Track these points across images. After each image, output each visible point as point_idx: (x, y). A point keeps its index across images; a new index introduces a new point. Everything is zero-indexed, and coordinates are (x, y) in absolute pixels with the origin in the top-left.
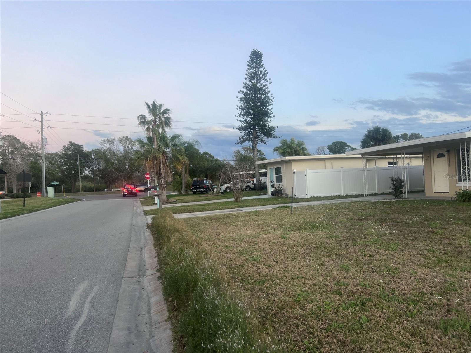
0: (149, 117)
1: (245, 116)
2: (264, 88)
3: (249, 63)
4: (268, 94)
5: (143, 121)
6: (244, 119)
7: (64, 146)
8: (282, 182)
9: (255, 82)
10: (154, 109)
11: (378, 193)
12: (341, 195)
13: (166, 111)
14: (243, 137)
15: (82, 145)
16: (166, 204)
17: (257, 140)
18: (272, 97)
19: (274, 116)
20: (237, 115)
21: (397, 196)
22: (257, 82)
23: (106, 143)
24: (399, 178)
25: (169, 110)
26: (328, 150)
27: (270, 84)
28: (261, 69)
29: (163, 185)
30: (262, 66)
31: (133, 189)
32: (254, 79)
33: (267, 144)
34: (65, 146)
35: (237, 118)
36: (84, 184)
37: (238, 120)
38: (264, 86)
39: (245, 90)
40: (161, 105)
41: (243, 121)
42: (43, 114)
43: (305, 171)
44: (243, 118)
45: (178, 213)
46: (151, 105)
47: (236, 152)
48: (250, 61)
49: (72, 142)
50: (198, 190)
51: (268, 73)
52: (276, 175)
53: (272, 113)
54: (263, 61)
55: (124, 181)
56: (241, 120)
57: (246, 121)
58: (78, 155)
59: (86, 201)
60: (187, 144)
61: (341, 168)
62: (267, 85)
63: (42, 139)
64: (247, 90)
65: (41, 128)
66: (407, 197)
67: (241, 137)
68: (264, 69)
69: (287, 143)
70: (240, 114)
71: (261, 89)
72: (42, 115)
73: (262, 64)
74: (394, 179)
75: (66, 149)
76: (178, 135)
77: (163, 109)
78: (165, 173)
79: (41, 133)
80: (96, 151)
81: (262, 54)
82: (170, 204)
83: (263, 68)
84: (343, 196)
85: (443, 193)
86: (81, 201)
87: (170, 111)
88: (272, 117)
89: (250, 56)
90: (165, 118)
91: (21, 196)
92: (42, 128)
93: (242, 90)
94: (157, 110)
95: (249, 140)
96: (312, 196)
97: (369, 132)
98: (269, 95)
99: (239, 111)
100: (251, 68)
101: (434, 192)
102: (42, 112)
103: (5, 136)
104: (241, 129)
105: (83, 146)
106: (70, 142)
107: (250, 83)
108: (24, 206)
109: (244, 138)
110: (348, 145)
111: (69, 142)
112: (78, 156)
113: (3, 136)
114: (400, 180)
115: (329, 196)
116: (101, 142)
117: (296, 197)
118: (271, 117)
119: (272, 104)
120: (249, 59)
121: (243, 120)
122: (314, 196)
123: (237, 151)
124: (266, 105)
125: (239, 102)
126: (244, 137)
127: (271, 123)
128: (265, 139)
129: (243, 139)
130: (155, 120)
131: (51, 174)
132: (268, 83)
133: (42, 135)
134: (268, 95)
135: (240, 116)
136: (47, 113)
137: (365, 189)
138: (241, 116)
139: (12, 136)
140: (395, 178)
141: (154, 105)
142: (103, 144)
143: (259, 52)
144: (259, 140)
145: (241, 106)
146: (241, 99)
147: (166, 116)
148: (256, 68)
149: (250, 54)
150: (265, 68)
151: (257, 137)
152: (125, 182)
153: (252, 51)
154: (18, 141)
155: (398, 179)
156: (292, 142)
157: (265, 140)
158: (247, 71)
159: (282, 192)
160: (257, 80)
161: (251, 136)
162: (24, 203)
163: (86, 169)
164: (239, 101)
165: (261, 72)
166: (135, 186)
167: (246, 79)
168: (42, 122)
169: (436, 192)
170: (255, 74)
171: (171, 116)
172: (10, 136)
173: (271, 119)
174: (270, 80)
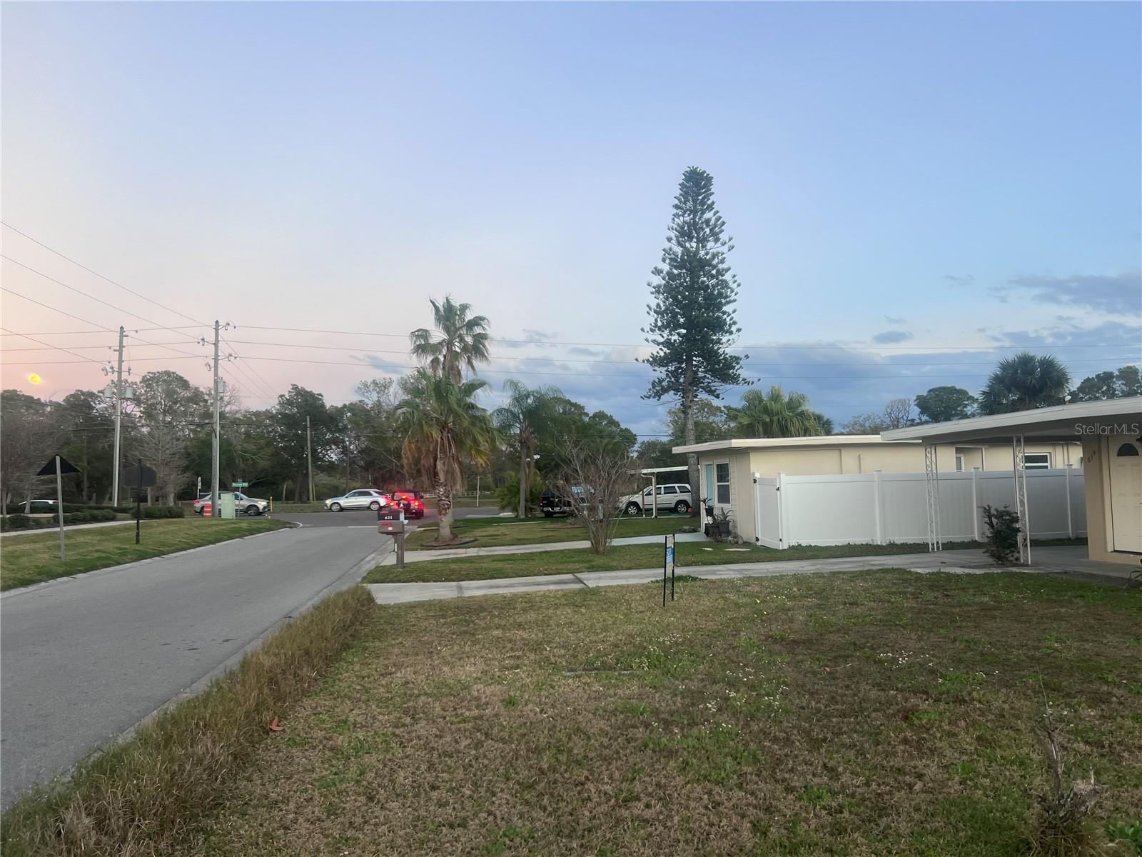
0: (438, 335)
1: (667, 332)
2: (715, 262)
3: (679, 200)
4: (723, 275)
5: (423, 345)
6: (663, 337)
7: (281, 396)
8: (729, 503)
9: (692, 247)
10: (448, 315)
11: (979, 541)
12: (875, 544)
13: (477, 322)
14: (661, 381)
15: (320, 395)
16: (446, 549)
17: (695, 388)
18: (735, 282)
19: (739, 330)
20: (647, 328)
21: (1000, 559)
22: (697, 248)
23: (371, 389)
24: (1008, 509)
25: (482, 319)
26: (916, 408)
27: (729, 250)
28: (708, 215)
29: (442, 502)
30: (710, 207)
31: (412, 502)
32: (690, 239)
33: (723, 399)
34: (284, 396)
35: (645, 335)
36: (335, 481)
37: (647, 340)
38: (714, 256)
39: (666, 267)
40: (464, 308)
41: (662, 343)
42: (219, 326)
43: (778, 479)
44: (661, 335)
45: (434, 581)
46: (441, 309)
47: (673, 412)
48: (681, 195)
49: (297, 388)
50: (557, 509)
51: (723, 223)
52: (718, 482)
53: (735, 323)
54: (713, 193)
55: (409, 480)
56: (655, 341)
57: (667, 343)
58: (308, 417)
59: (301, 527)
60: (534, 396)
61: (875, 473)
62: (722, 254)
63: (216, 382)
64: (672, 266)
65: (214, 359)
66: (1030, 563)
67: (657, 380)
68: (714, 215)
69: (761, 401)
70: (653, 324)
71: (708, 263)
72: (217, 330)
73: (709, 202)
74: (993, 512)
75: (286, 403)
76: (479, 382)
77: (469, 316)
78: (447, 472)
79: (213, 369)
80: (352, 406)
81: (712, 178)
82: (456, 548)
83: (713, 211)
84: (879, 545)
85: (1132, 556)
86: (291, 527)
87: (486, 321)
88: (735, 332)
89: (680, 184)
90: (474, 336)
91: (158, 513)
92: (216, 359)
93: (659, 267)
94: (457, 317)
95: (675, 387)
96: (794, 543)
97: (1005, 367)
98: (727, 277)
99: (652, 318)
100: (685, 212)
101: (1110, 549)
102: (217, 322)
103: (158, 372)
104: (656, 361)
105: (322, 396)
106: (295, 388)
107: (679, 250)
108: (138, 541)
109: (665, 384)
110: (971, 396)
111: (291, 387)
112: (308, 420)
113: (155, 374)
114: (1009, 514)
115: (840, 545)
116: (359, 388)
117: (759, 543)
118: (731, 333)
119: (735, 301)
120: (678, 192)
121: (662, 340)
122: (800, 545)
123: (676, 411)
124: (720, 302)
125: (654, 295)
126: (663, 380)
127: (730, 346)
128: (718, 388)
129: (663, 387)
130: (450, 344)
131: (247, 460)
132: (725, 249)
133: (216, 374)
134: (724, 278)
135: (652, 330)
136: (229, 324)
137: (932, 532)
138: (655, 330)
139: (173, 373)
140: (996, 510)
141: (449, 307)
142: (364, 392)
143: (704, 172)
144: (701, 390)
145: (658, 305)
146: (658, 290)
147: (477, 330)
148: (694, 212)
149: (681, 179)
150: (718, 212)
151: (696, 381)
152: (411, 480)
153: (687, 172)
154: (184, 384)
155: (1005, 512)
156: (775, 397)
157: (716, 389)
158: (673, 219)
159: (730, 528)
160: (698, 243)
161: (681, 380)
162: (138, 535)
163: (331, 449)
164: (652, 293)
165: (707, 222)
166: (415, 495)
167: (669, 240)
168: (216, 344)
169: (1115, 551)
170: (693, 225)
171: (490, 331)
172: (167, 373)
173: (731, 337)
174: (730, 239)
